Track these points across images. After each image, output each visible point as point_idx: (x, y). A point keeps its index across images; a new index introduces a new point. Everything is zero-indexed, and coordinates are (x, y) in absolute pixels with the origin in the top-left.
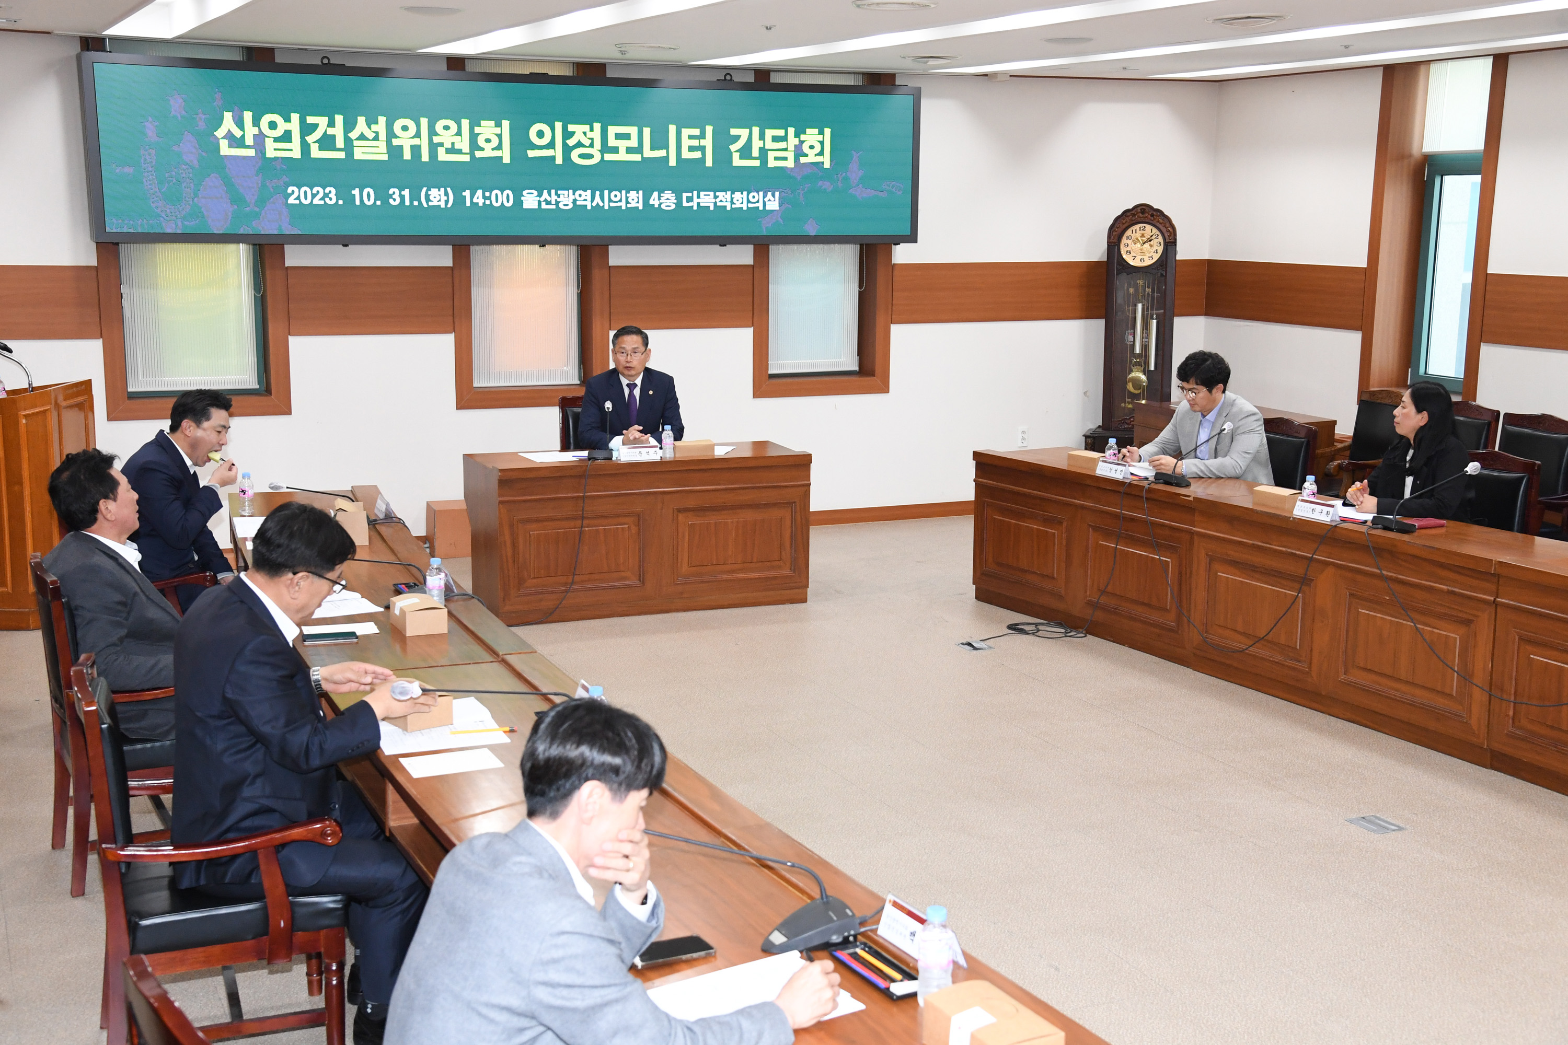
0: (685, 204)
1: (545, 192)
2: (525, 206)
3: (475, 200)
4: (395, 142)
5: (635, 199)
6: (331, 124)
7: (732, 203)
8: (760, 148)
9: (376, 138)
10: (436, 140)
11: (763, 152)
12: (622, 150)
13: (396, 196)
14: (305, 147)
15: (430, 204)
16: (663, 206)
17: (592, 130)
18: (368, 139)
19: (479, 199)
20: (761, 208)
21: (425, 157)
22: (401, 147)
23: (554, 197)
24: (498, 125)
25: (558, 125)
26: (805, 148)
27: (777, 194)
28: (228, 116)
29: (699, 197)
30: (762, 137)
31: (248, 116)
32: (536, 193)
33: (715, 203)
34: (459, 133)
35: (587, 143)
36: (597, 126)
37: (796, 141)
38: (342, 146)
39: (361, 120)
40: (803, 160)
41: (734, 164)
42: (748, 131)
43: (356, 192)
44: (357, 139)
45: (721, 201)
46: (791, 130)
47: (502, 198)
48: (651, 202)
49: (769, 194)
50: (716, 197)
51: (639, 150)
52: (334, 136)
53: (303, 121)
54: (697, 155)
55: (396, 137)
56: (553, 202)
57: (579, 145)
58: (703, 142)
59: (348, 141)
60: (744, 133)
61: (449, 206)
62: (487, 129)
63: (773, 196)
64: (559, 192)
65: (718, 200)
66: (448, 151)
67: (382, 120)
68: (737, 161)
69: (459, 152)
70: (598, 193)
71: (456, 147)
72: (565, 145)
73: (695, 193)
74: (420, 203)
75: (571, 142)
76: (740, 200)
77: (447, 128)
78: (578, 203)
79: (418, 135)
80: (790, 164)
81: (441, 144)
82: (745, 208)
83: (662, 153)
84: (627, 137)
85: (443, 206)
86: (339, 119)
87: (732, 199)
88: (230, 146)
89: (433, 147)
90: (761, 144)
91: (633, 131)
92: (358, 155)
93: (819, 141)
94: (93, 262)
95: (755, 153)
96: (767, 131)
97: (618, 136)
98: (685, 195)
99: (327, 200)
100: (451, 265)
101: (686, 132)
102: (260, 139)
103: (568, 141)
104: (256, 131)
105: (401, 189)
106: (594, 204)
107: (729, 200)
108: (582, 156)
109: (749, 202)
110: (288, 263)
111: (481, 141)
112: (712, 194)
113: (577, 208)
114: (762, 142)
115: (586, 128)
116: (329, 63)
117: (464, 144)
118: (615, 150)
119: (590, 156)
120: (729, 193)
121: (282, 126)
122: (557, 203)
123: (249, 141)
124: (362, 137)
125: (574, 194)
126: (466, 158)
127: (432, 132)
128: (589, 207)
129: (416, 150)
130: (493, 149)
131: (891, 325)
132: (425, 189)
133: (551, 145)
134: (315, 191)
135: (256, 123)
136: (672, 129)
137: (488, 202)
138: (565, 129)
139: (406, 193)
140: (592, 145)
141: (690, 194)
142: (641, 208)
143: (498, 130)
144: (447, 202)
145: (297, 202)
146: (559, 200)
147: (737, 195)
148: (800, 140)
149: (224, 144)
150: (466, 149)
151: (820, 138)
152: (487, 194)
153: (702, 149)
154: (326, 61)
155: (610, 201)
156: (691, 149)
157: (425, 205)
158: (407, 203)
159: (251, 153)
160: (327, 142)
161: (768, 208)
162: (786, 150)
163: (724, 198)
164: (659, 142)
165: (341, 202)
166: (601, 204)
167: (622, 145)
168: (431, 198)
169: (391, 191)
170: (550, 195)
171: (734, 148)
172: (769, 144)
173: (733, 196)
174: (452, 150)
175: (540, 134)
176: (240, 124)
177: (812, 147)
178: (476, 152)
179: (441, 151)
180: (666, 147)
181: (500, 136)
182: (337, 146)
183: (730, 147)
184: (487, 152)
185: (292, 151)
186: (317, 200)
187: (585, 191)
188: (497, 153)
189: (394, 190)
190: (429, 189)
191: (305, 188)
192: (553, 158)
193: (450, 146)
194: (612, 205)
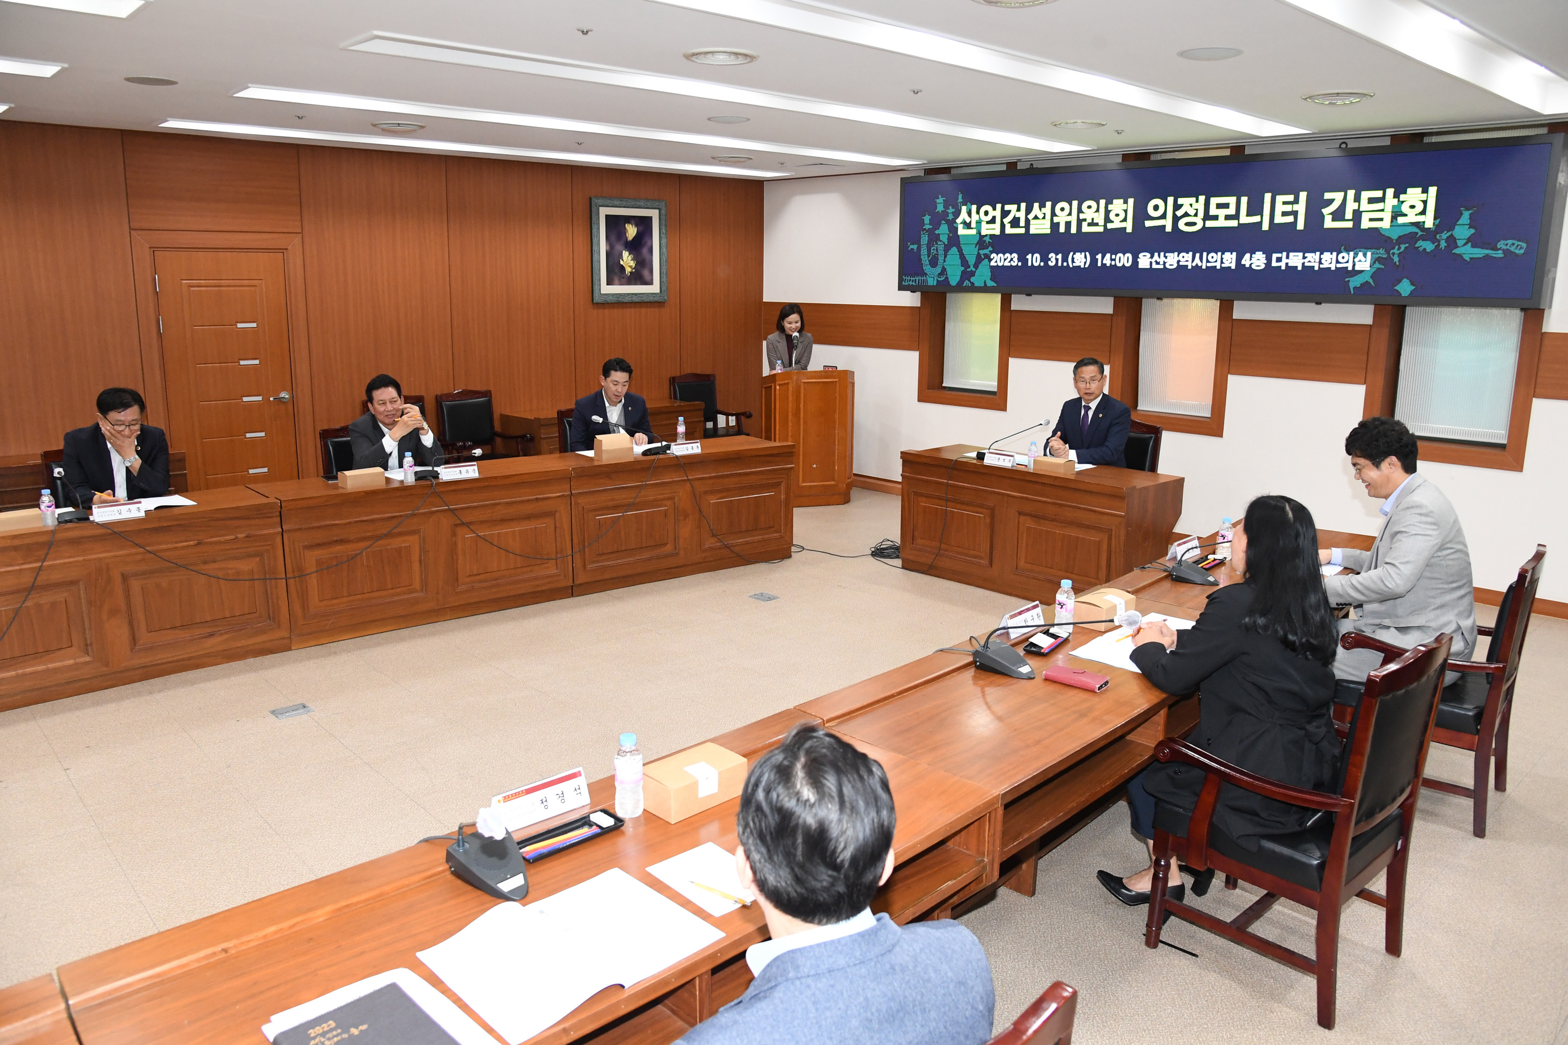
0: (1274, 264)
2: (1140, 266)
3: (1104, 262)
4: (1056, 220)
5: (1229, 260)
6: (1019, 210)
7: (1320, 263)
8: (1355, 210)
9: (1044, 218)
10: (1082, 216)
11: (1357, 214)
12: (1221, 218)
13: (1053, 260)
14: (1003, 226)
15: (1074, 264)
16: (1254, 267)
17: (1197, 201)
18: (1038, 218)
19: (1107, 261)
20: (1350, 268)
21: (1074, 230)
22: (1058, 224)
23: (1162, 259)
24: (1126, 202)
25: (1170, 200)
26: (1405, 208)
27: (1369, 254)
28: (964, 209)
29: (1288, 257)
30: (1357, 199)
32: (1149, 255)
34: (1097, 211)
35: (1192, 212)
36: (1202, 198)
37: (1396, 202)
38: (1024, 225)
39: (1036, 205)
40: (1401, 220)
41: (1325, 226)
42: (1342, 194)
44: (1033, 219)
45: (1309, 262)
46: (1390, 192)
47: (1124, 260)
48: (1243, 262)
49: (1361, 254)
50: (1304, 258)
51: (1236, 216)
53: (1003, 208)
54: (1290, 219)
55: (1056, 215)
56: (1162, 263)
57: (1186, 215)
58: (1296, 207)
59: (1027, 222)
60: (1338, 197)
61: (1087, 266)
62: (1117, 206)
63: (1365, 255)
64: (1167, 254)
65: (1306, 260)
66: (1089, 225)
67: (1049, 204)
68: (1329, 223)
69: (1097, 224)
70: (1198, 255)
71: (1095, 221)
72: (1174, 215)
73: (1285, 254)
74: (1068, 264)
75: (1179, 213)
76: (1329, 260)
77: (1089, 207)
79: (1070, 214)
80: (1386, 224)
81: (1085, 220)
82: (1333, 268)
83: (1256, 219)
84: (1226, 206)
85: (1082, 266)
86: (1023, 205)
87: (1320, 259)
88: (964, 228)
89: (1080, 222)
90: (1355, 206)
91: (1232, 200)
92: (1032, 230)
93: (1422, 201)
95: (1349, 215)
96: (1364, 193)
97: (1219, 206)
98: (1275, 256)
99: (1012, 262)
101: (1280, 199)
102: (979, 222)
103: (1177, 213)
104: (977, 217)
105: (1057, 254)
106: (1194, 264)
107: (1318, 260)
108: (1187, 224)
109: (1337, 262)
110: (1014, 308)
111: (1112, 216)
112: (1301, 254)
113: (1181, 268)
114: (1357, 204)
115: (1193, 200)
117: (1100, 218)
118: (1216, 218)
119: (1194, 224)
120: (1318, 253)
121: (992, 213)
122: (1165, 263)
123: (973, 225)
124: (1036, 218)
125: (1178, 256)
126: (1100, 229)
127: (1080, 211)
128: (1190, 267)
129: (1068, 224)
130: (1121, 222)
131: (1534, 399)
132: (1072, 253)
133: (1164, 216)
134: (1006, 257)
135: (978, 212)
136: (1268, 197)
138: (1175, 201)
139: (1060, 256)
140: (1196, 215)
141: (1279, 255)
142: (1233, 267)
143: (1125, 206)
144: (1085, 263)
145: (995, 264)
146: (1166, 261)
147: (1327, 256)
148: (1399, 201)
149: (960, 227)
150: (1102, 222)
151: (1424, 196)
152: (1113, 257)
153: (1295, 214)
154: (1030, 166)
155: (1208, 261)
156: (1284, 214)
157: (1071, 266)
158: (1060, 264)
159: (973, 232)
160: (1015, 223)
161: (1357, 268)
162: (1383, 210)
163: (1312, 259)
164: (1255, 208)
165: (1020, 264)
166: (1200, 264)
167: (1222, 213)
168: (1075, 260)
169: (1050, 256)
170: (1159, 256)
171: (1326, 211)
172: (1365, 206)
173: (1322, 256)
174: (1092, 224)
175: (1156, 208)
176: (969, 214)
177: (1412, 207)
178: (1108, 224)
179: (1084, 224)
180: (1261, 213)
181: (1126, 211)
182: (1021, 225)
183: (1323, 210)
184: (1116, 224)
185: (995, 230)
186: (1007, 264)
187: (1188, 253)
188: (1123, 225)
189: (1052, 255)
190: (1074, 254)
191: (1001, 255)
192: (1164, 226)
193: (1091, 221)
194: (1209, 265)
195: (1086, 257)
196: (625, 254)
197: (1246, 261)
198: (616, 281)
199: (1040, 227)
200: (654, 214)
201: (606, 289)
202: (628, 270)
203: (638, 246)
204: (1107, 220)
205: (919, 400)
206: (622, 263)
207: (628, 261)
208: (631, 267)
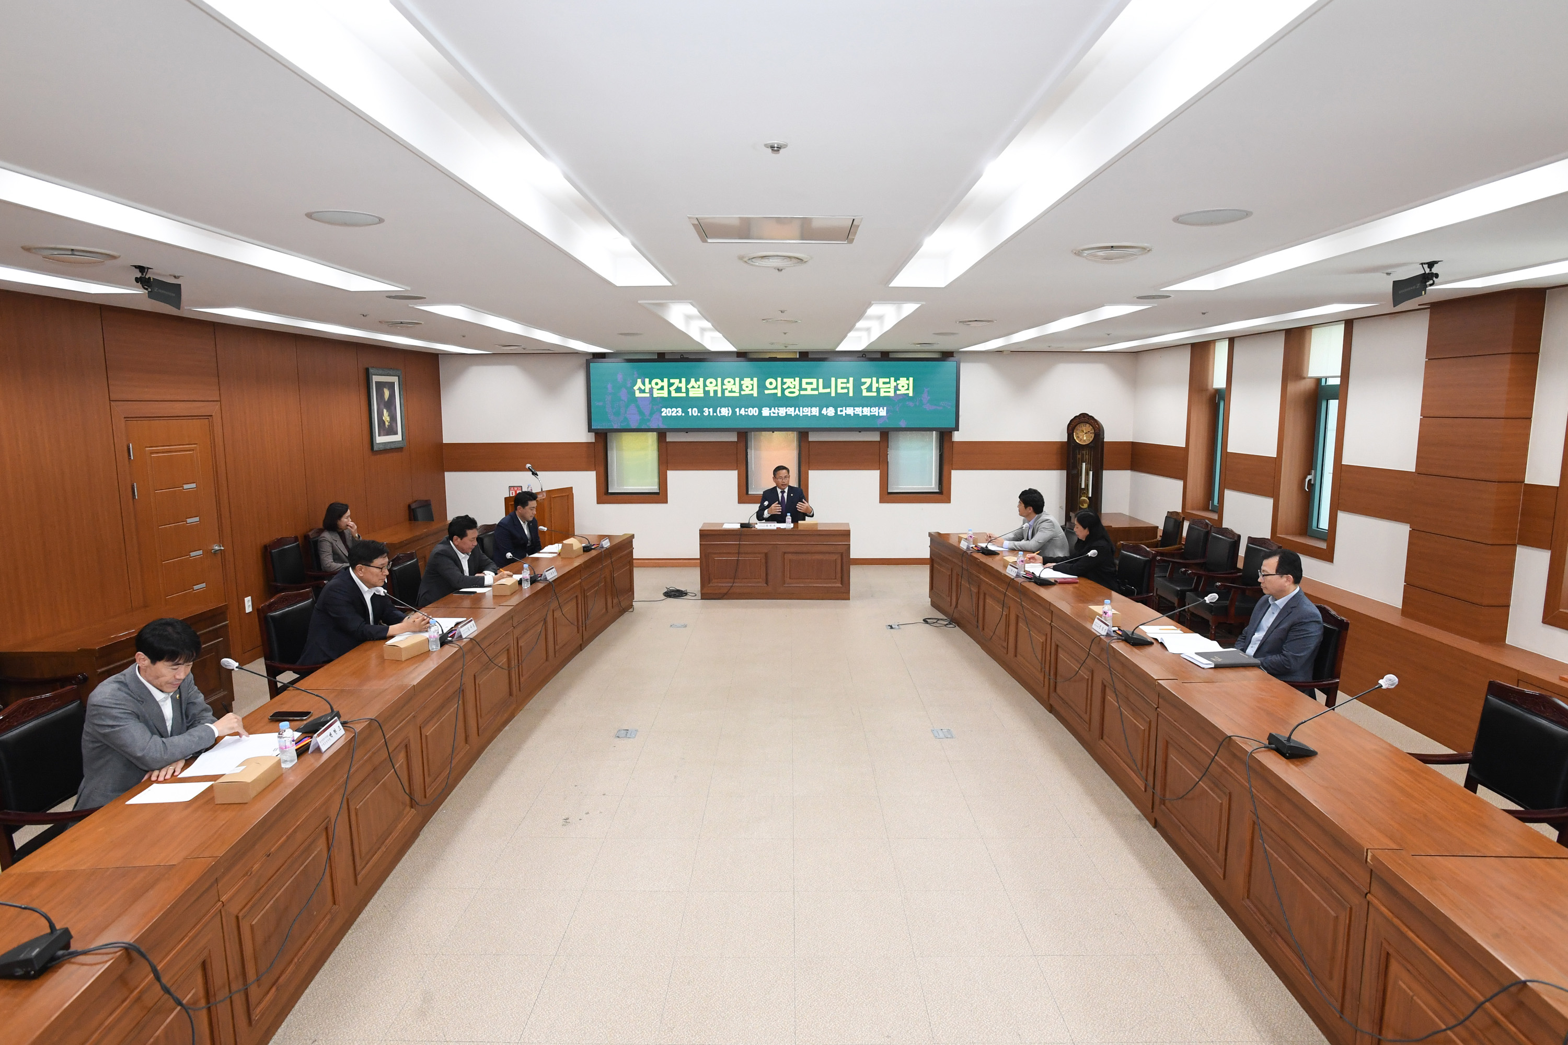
0: (839, 413)
1: (773, 408)
2: (763, 415)
3: (741, 413)
4: (707, 389)
5: (815, 411)
6: (680, 382)
7: (862, 412)
8: (877, 388)
9: (699, 387)
10: (724, 387)
11: (878, 390)
12: (809, 389)
13: (707, 412)
14: (669, 392)
15: (721, 414)
16: (828, 414)
17: (795, 381)
18: (695, 388)
19: (743, 412)
20: (877, 415)
21: (719, 395)
22: (709, 391)
23: (777, 411)
24: (752, 380)
25: (779, 379)
26: (900, 387)
27: (885, 408)
28: (639, 381)
29: (846, 410)
30: (878, 382)
31: (647, 380)
32: (768, 409)
33: (854, 413)
34: (734, 384)
35: (792, 386)
36: (797, 379)
37: (895, 384)
38: (685, 391)
39: (693, 380)
40: (898, 392)
41: (863, 395)
42: (870, 379)
43: (690, 410)
44: (692, 388)
46: (892, 379)
47: (753, 412)
48: (823, 412)
49: (881, 408)
50: (854, 410)
51: (817, 389)
52: (681, 388)
53: (669, 381)
54: (846, 391)
55: (707, 386)
56: (776, 413)
57: (789, 387)
58: (848, 385)
59: (687, 390)
60: (868, 381)
61: (730, 415)
62: (747, 382)
63: (883, 409)
64: (779, 408)
65: (855, 411)
66: (730, 392)
67: (701, 380)
68: (865, 393)
69: (735, 392)
70: (797, 409)
71: (733, 390)
72: (782, 388)
73: (844, 408)
74: (717, 414)
75: (785, 387)
76: (867, 411)
77: (729, 382)
78: (788, 413)
79: (716, 385)
80: (892, 394)
81: (727, 389)
82: (869, 415)
83: (828, 390)
84: (811, 383)
85: (727, 415)
86: (684, 380)
88: (640, 393)
89: (723, 391)
90: (877, 385)
91: (814, 381)
92: (691, 395)
93: (907, 384)
94: (594, 441)
95: (874, 389)
96: (880, 379)
97: (807, 383)
98: (839, 409)
99: (678, 414)
100: (736, 440)
101: (840, 381)
102: (651, 389)
103: (783, 386)
104: (650, 386)
105: (709, 409)
106: (795, 414)
108: (790, 393)
109: (871, 412)
110: (667, 441)
111: (744, 387)
112: (852, 408)
113: (788, 416)
115: (792, 380)
116: (683, 358)
117: (736, 388)
118: (806, 389)
119: (793, 392)
120: (861, 408)
121: (660, 384)
122: (778, 413)
123: (647, 390)
124: (693, 387)
125: (786, 409)
126: (738, 395)
127: (723, 384)
128: (793, 415)
129: (716, 392)
130: (749, 391)
131: (953, 470)
133: (776, 388)
134: (673, 410)
135: (650, 383)
136: (833, 379)
137: (747, 413)
138: (782, 380)
139: (711, 410)
140: (794, 388)
141: (841, 409)
142: (818, 415)
143: (752, 382)
144: (728, 413)
145: (665, 415)
147: (865, 409)
148: (897, 384)
149: (637, 392)
150: (737, 391)
151: (907, 382)
152: (746, 410)
153: (848, 388)
154: (682, 357)
155: (803, 412)
156: (842, 388)
157: (719, 415)
158: (711, 414)
159: (648, 395)
160: (678, 390)
161: (880, 415)
162: (890, 388)
163: (858, 410)
164: (827, 385)
165: (683, 414)
166: (799, 414)
167: (809, 387)
168: (721, 412)
169: (704, 409)
170: (775, 409)
171: (863, 387)
172: (881, 385)
173: (863, 409)
175: (771, 383)
176: (644, 383)
177: (903, 386)
178: (742, 392)
179: (726, 392)
180: (830, 387)
181: (752, 385)
182: (683, 391)
183: (862, 387)
184: (747, 392)
185: (665, 394)
186: (674, 414)
187: (791, 407)
188: (751, 392)
189: (706, 409)
190: (721, 408)
191: (669, 409)
192: (777, 393)
193: (730, 390)
194: (804, 414)
195: (728, 410)
196: (385, 411)
197: (824, 411)
198: (382, 433)
199: (699, 393)
200: (395, 379)
201: (380, 440)
202: (387, 424)
203: (390, 405)
204: (741, 389)
205: (598, 503)
206: (384, 418)
207: (386, 417)
208: (388, 421)
